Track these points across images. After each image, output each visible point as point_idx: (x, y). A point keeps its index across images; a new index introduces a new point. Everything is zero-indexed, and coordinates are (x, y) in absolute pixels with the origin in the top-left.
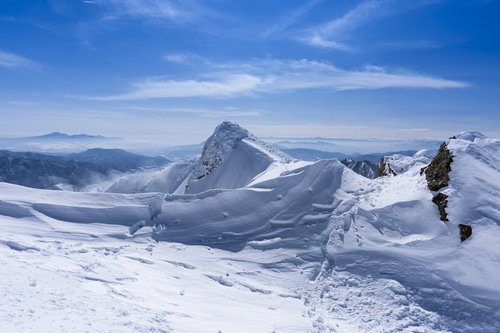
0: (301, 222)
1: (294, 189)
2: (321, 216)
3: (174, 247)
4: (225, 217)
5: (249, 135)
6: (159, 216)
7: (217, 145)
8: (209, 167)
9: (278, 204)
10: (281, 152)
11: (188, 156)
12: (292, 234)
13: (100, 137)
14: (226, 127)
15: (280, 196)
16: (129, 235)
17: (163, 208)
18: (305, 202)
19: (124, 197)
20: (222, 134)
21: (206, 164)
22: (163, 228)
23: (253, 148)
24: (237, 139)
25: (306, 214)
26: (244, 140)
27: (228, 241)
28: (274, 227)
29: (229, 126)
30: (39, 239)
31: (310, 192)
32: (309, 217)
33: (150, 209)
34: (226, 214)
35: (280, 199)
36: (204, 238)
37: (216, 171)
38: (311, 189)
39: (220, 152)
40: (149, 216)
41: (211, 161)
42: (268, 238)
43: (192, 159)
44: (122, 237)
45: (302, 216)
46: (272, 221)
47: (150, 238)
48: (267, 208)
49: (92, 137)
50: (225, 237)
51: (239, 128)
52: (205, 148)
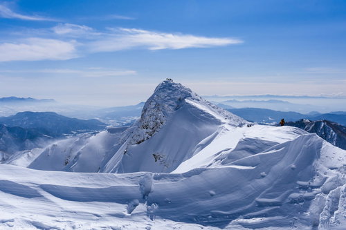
0: (288, 201)
1: (276, 166)
2: (307, 194)
3: (169, 226)
4: (212, 195)
5: (193, 94)
6: (150, 195)
7: (157, 106)
8: (149, 130)
9: (262, 182)
10: (229, 113)
11: (124, 118)
12: (280, 213)
13: (30, 99)
14: (167, 86)
15: (263, 173)
16: (126, 214)
17: (153, 188)
18: (289, 180)
19: (116, 177)
20: (162, 95)
21: (146, 127)
22: (155, 207)
23: (199, 110)
24: (180, 99)
25: (291, 192)
26: (187, 100)
27: (218, 220)
28: (261, 205)
29: (170, 85)
30: (54, 218)
31: (293, 169)
32: (295, 195)
33: (141, 189)
34: (212, 192)
35: (263, 177)
36: (196, 217)
37: (157, 135)
38: (293, 166)
39: (161, 114)
40: (141, 196)
41: (151, 124)
42: (257, 216)
43: (129, 121)
44: (121, 216)
45: (288, 194)
46: (258, 199)
47: (145, 217)
48: (251, 186)
49: (23, 99)
50: (214, 216)
51: (181, 87)
52: (145, 110)
